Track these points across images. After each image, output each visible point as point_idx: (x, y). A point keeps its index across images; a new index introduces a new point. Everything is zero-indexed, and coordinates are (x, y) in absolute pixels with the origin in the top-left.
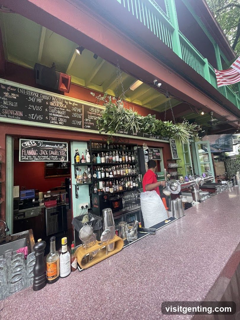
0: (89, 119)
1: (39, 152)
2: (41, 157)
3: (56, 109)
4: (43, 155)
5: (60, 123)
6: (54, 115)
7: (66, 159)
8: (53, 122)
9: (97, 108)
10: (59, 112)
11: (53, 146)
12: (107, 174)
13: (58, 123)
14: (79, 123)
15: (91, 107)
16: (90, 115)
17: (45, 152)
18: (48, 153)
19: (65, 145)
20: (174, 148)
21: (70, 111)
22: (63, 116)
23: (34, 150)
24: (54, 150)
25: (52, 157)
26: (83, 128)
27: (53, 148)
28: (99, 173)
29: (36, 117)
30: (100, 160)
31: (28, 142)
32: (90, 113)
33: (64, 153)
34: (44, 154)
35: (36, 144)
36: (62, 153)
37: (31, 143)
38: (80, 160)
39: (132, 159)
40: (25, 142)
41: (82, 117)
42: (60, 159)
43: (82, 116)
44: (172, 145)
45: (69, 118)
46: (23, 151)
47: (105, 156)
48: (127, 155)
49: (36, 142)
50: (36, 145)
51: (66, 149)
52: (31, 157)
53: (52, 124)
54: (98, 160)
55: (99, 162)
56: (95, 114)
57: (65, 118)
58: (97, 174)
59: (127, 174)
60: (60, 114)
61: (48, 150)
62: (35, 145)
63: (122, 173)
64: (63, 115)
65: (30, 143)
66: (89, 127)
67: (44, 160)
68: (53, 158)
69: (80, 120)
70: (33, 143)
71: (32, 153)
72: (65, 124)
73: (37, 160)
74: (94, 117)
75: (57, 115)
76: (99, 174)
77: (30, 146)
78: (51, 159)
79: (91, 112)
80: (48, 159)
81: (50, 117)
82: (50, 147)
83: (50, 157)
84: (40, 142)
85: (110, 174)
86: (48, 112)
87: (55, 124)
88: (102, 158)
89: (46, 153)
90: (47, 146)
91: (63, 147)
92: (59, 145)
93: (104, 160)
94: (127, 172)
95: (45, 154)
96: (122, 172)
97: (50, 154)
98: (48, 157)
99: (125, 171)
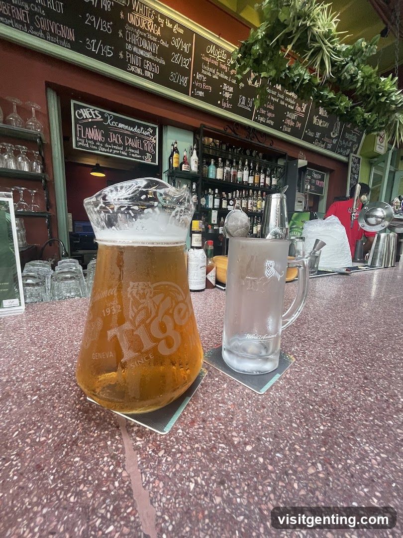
0: (203, 74)
1: (106, 136)
2: (110, 147)
3: (140, 36)
4: (115, 144)
5: (148, 74)
6: (135, 49)
7: (153, 160)
8: (132, 69)
9: (222, 49)
10: (145, 44)
11: (132, 128)
12: (223, 203)
13: (143, 72)
14: (184, 80)
15: (210, 43)
16: (206, 63)
17: (118, 137)
18: (123, 140)
19: (154, 129)
20: (354, 174)
21: (167, 46)
22: (152, 57)
23: (98, 130)
24: (133, 136)
25: (130, 150)
26: (190, 94)
27: (131, 132)
28: (211, 197)
29: (100, 47)
30: (214, 173)
31: (86, 109)
32: (207, 59)
33: (152, 146)
34: (116, 142)
35: (100, 117)
36: (147, 145)
37: (92, 112)
38: (180, 163)
39: (271, 182)
40: (81, 110)
41: (189, 66)
42: (143, 157)
43: (190, 63)
44: (352, 168)
45: (164, 63)
46: (78, 129)
47: (223, 167)
48: (265, 172)
49: (100, 113)
50: (102, 120)
51: (155, 139)
52: (93, 143)
53: (131, 72)
54: (211, 171)
55: (211, 176)
56: (216, 63)
57: (157, 63)
58: (207, 199)
59: (259, 211)
60: (146, 50)
61: (123, 135)
62: (99, 119)
63: (249, 206)
64: (154, 54)
65: (90, 114)
66: (201, 94)
67: (116, 154)
68: (132, 153)
69: (185, 72)
70: (95, 114)
71: (94, 134)
72: (156, 79)
73: (104, 152)
74: (214, 72)
75: (142, 52)
76: (210, 200)
77: (90, 120)
78: (128, 154)
79: (209, 57)
80: (123, 153)
81: (128, 55)
82: (127, 130)
83: (127, 150)
84: (109, 115)
85: (228, 204)
86: (124, 41)
87: (137, 74)
88: (218, 169)
89: (120, 140)
90: (121, 125)
91: (150, 134)
92: (142, 128)
93: (222, 175)
94: (258, 206)
95: (119, 142)
96: (251, 204)
97: (126, 144)
98: (124, 150)
99: (256, 203)
